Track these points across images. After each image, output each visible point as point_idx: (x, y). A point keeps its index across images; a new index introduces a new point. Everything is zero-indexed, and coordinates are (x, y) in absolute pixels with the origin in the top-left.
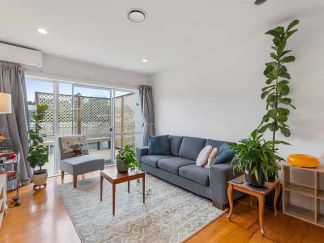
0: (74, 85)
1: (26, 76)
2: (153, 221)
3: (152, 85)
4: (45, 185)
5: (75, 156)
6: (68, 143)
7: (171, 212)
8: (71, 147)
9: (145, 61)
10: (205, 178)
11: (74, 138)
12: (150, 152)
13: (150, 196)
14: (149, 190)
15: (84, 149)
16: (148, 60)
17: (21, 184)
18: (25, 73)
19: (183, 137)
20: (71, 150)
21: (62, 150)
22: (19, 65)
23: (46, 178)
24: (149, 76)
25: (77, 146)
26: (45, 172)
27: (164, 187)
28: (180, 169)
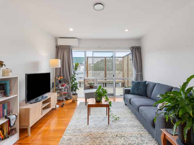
0: (93, 52)
1: (73, 50)
2: (103, 137)
3: (140, 46)
4: (77, 101)
5: (90, 89)
6: (87, 82)
7: (119, 137)
8: (89, 84)
9: (126, 30)
10: (152, 119)
11: (91, 79)
12: (131, 92)
13: (117, 121)
14: (118, 117)
15: (95, 86)
16: (129, 30)
17: (69, 98)
18: (73, 49)
19: (156, 84)
20: (89, 85)
21: (85, 85)
22: (70, 46)
23: (77, 97)
24: (139, 39)
25: (91, 84)
26: (77, 95)
27: (131, 119)
28: (140, 107)
